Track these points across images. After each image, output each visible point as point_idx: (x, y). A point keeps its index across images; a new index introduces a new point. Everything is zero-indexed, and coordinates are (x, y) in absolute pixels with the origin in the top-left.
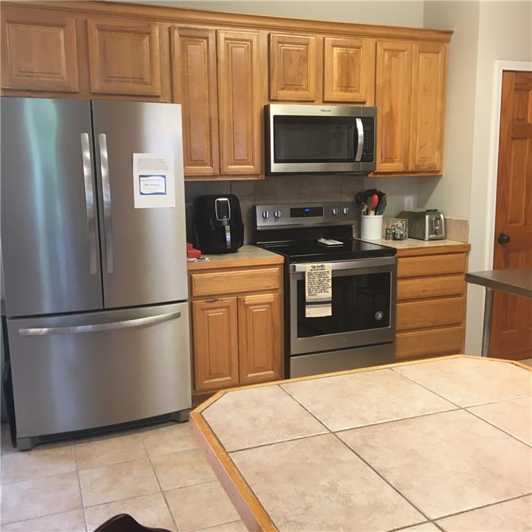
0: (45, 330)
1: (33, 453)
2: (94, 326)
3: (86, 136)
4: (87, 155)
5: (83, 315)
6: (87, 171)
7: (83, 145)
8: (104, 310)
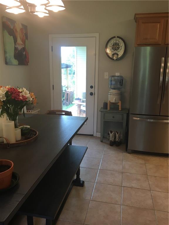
0: (139, 119)
1: (132, 154)
2: (154, 120)
3: (163, 58)
4: (163, 65)
5: (152, 116)
6: (162, 70)
7: (162, 61)
8: (159, 116)
